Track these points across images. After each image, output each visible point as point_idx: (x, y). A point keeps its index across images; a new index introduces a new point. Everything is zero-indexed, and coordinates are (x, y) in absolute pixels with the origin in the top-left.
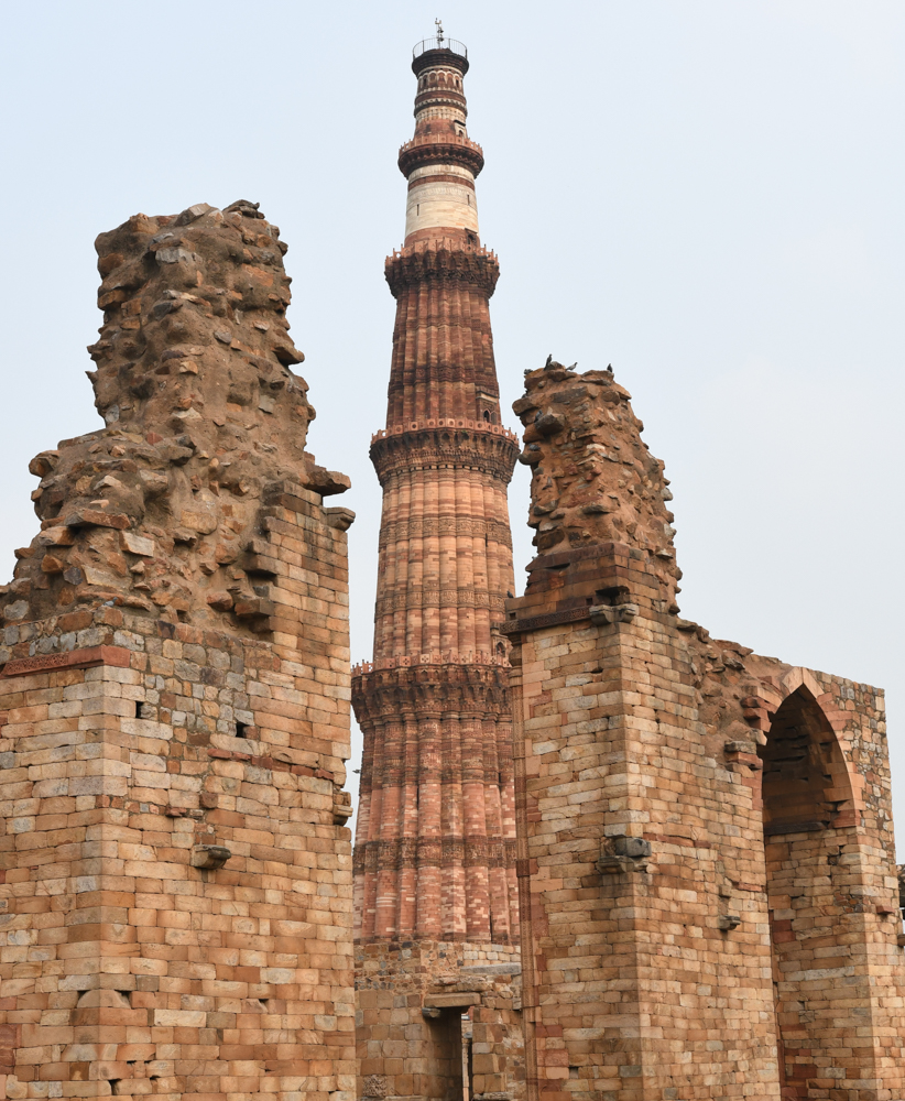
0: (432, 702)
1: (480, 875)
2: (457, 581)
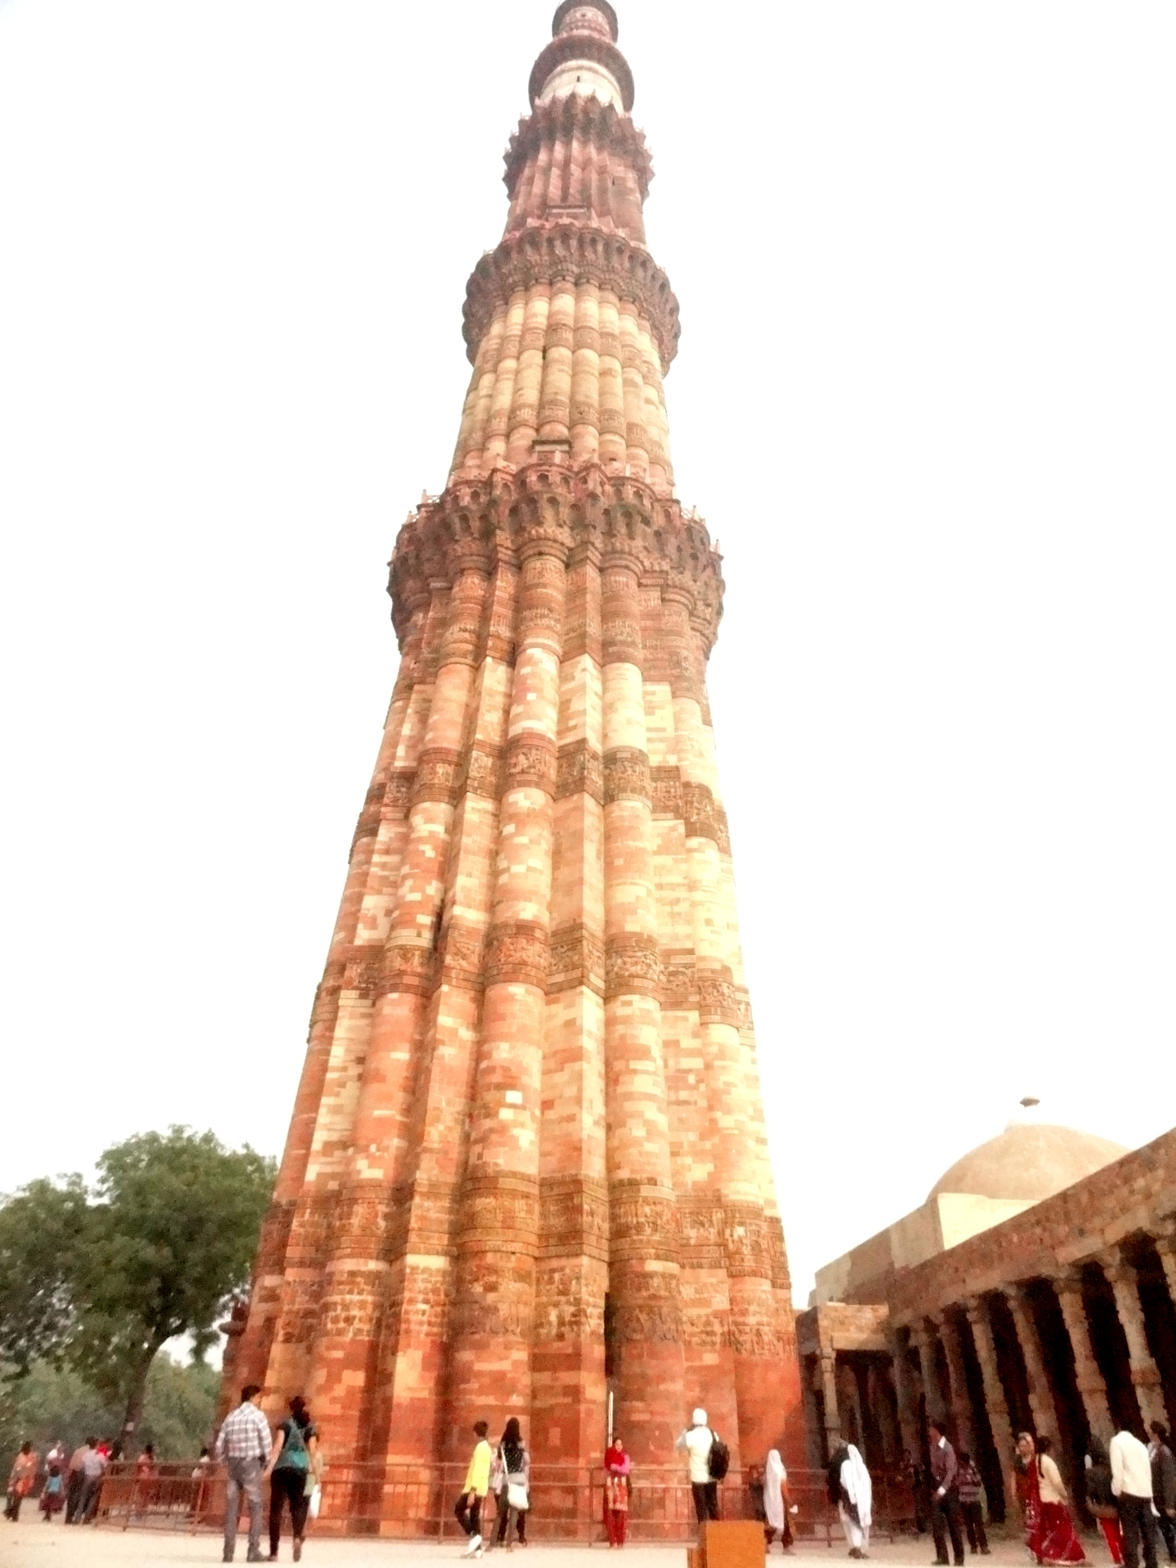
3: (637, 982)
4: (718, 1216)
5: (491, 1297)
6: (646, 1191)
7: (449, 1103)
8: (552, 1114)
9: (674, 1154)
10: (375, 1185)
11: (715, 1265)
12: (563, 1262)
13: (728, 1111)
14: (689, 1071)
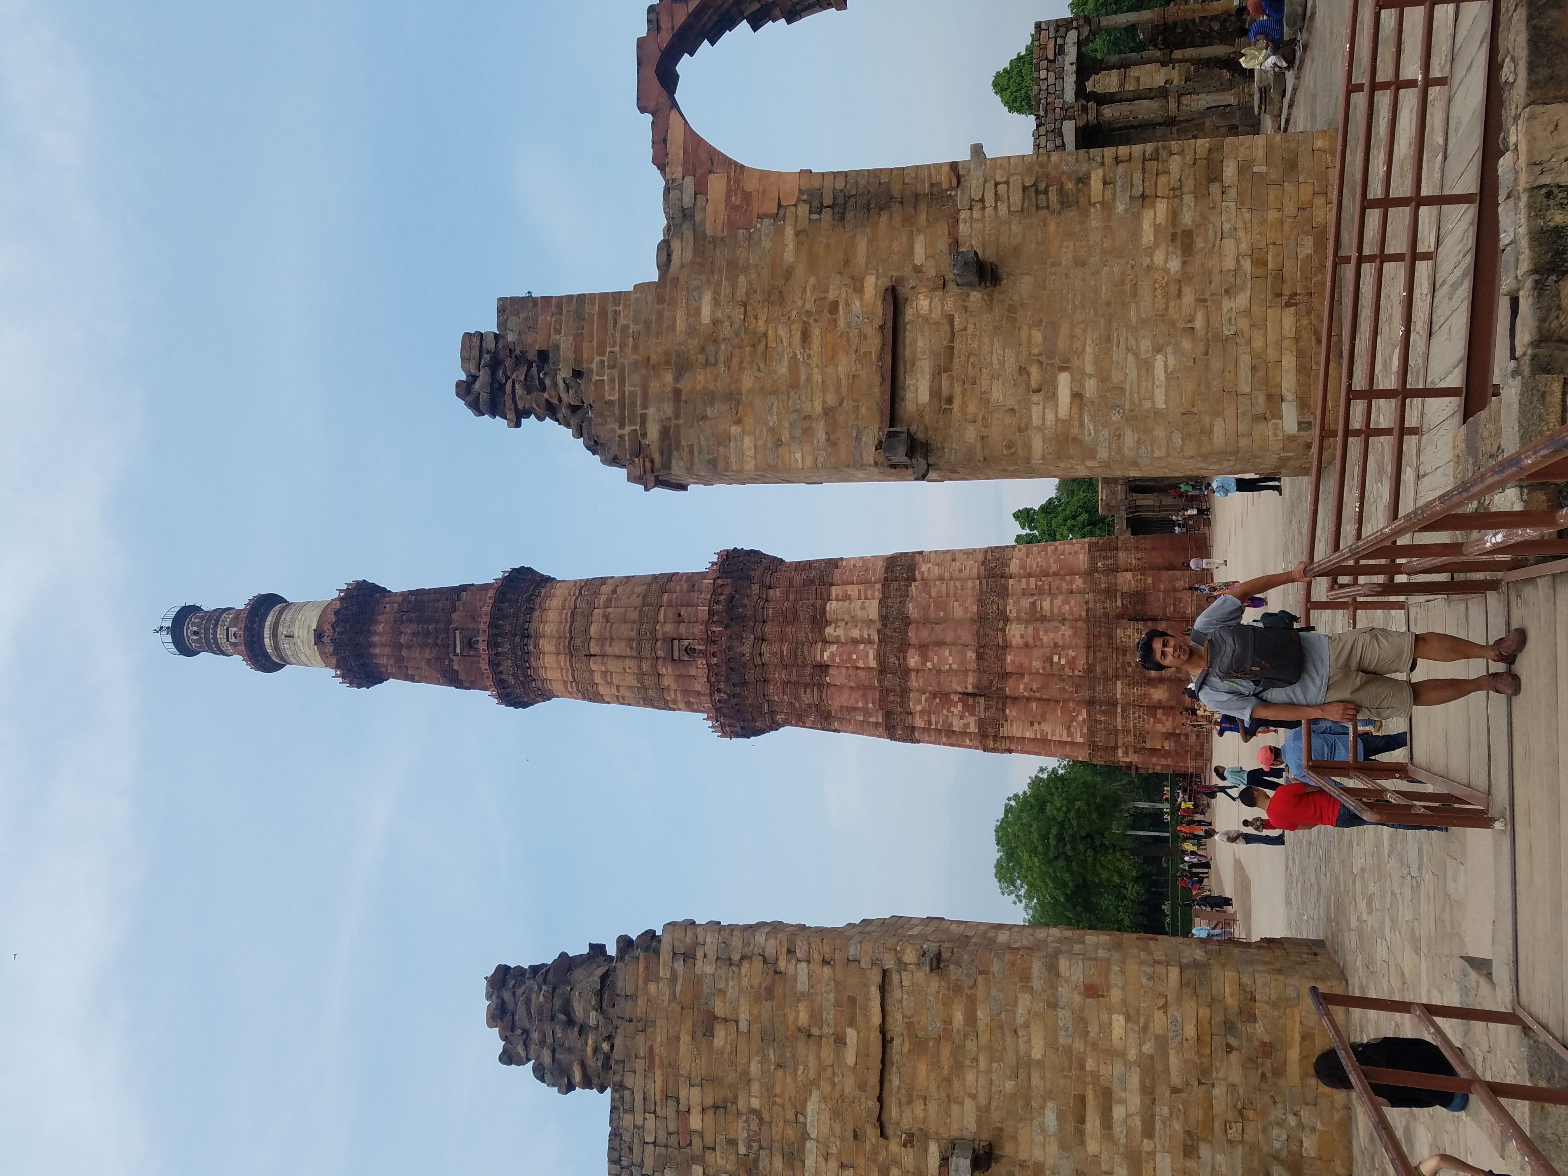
1: (919, 708)
3: (1001, 608)
4: (1096, 575)
5: (1133, 664)
6: (1091, 605)
7: (1056, 685)
8: (1060, 643)
9: (1072, 592)
10: (1088, 712)
11: (1115, 577)
12: (1119, 637)
13: (1050, 567)
14: (1036, 585)
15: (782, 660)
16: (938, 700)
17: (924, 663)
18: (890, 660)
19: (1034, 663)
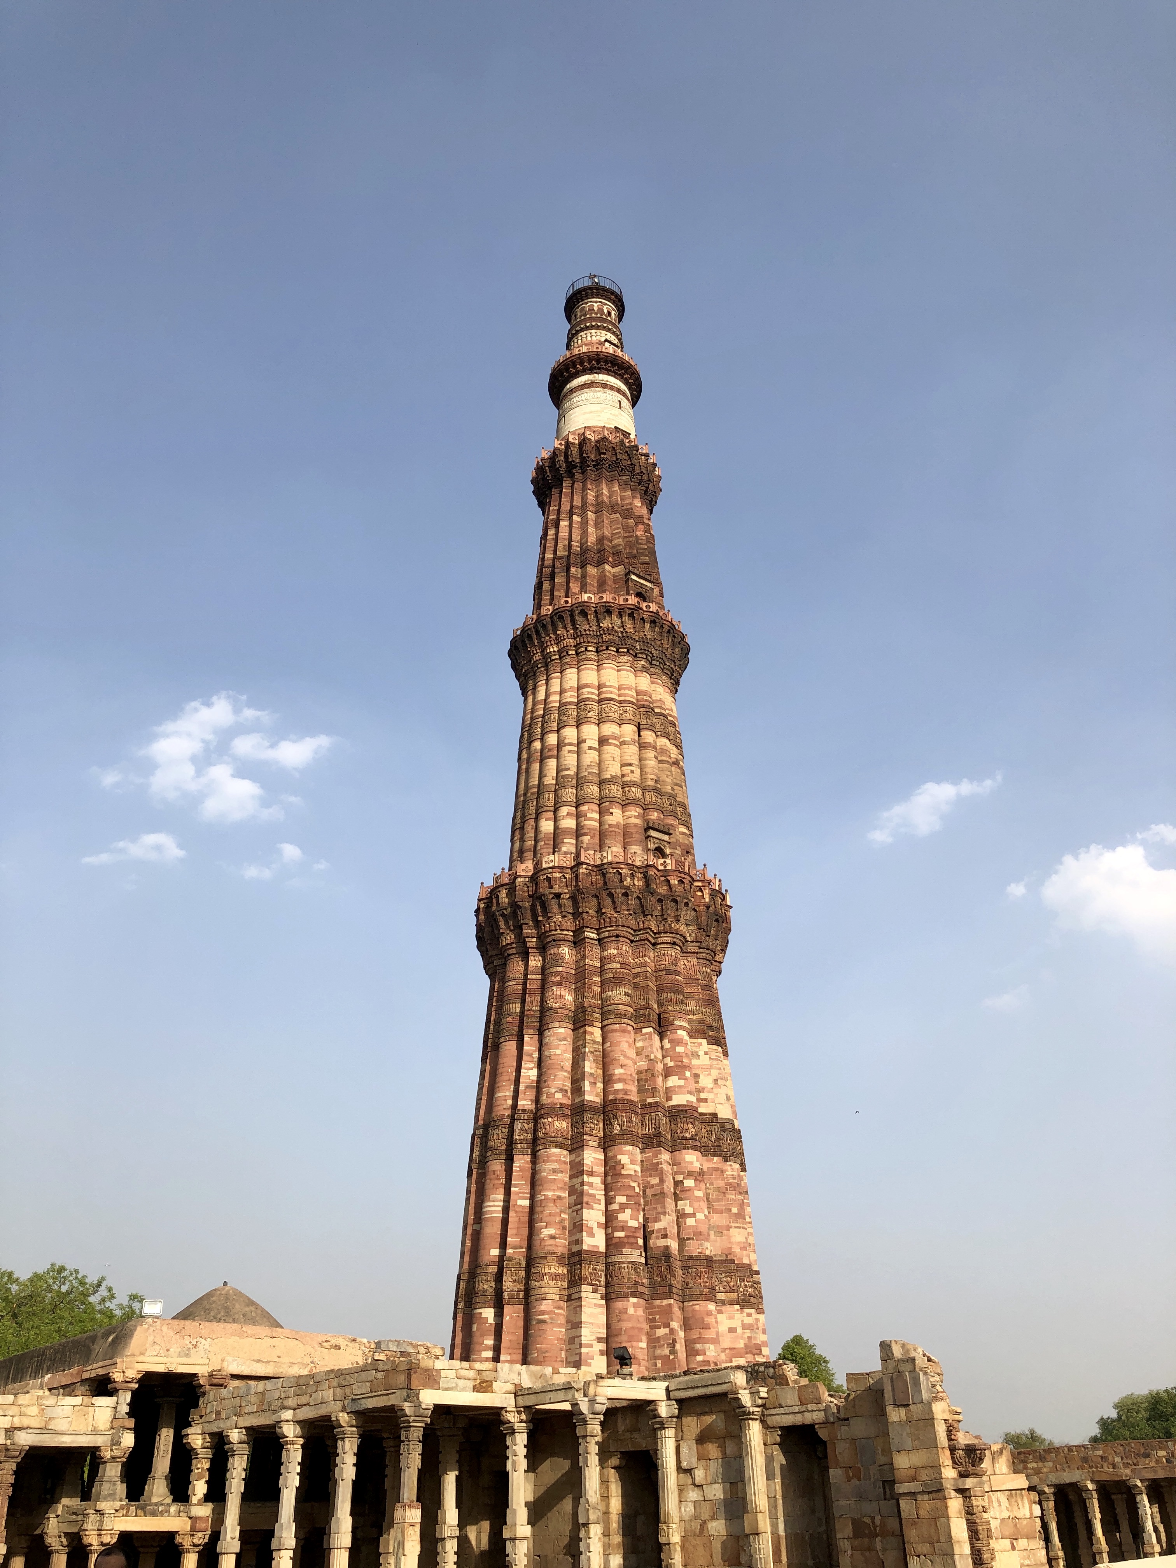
0: (560, 918)
1: (624, 1159)
2: (599, 774)
15: (669, 972)
16: (637, 1190)
17: (690, 1174)
18: (690, 1126)
19: (712, 1347)
